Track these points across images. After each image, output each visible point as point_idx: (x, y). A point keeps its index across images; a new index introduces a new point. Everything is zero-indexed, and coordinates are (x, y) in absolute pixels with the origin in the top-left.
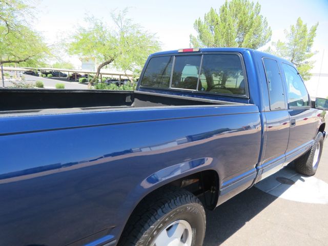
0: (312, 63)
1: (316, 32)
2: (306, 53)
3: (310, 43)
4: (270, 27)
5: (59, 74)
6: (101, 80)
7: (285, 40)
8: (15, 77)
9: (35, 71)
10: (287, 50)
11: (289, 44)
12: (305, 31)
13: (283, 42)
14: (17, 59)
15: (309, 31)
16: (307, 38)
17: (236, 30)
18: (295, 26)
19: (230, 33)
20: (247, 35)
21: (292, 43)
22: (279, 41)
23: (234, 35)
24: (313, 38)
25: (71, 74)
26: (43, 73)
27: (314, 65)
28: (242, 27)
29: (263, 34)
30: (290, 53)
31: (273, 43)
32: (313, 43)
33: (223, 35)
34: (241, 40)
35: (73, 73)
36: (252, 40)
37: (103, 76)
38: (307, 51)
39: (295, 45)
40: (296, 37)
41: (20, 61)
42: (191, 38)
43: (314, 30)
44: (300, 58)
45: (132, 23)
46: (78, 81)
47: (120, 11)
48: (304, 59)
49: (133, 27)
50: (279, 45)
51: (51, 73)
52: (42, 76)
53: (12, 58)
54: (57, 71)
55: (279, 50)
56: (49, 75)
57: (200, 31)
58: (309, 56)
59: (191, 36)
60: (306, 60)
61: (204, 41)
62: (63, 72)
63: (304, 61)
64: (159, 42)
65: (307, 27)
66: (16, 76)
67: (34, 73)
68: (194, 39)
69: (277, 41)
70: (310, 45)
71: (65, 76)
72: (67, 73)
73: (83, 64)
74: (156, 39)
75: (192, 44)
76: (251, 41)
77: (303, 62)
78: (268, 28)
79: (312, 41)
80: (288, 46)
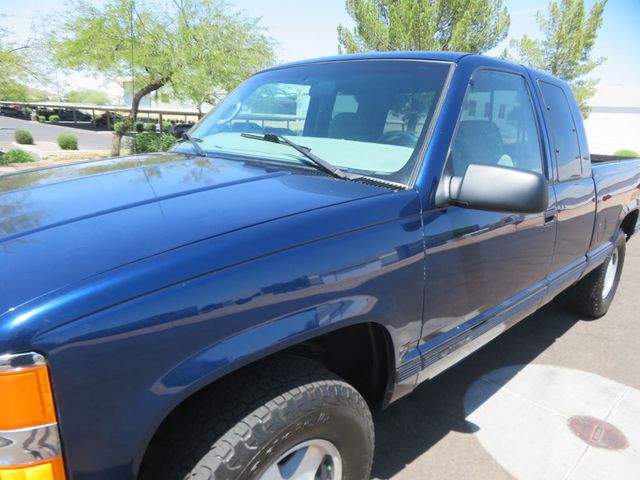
0: (594, 84)
1: (603, 16)
2: (581, 63)
3: (589, 41)
4: (506, 8)
5: (75, 116)
6: (161, 126)
7: (539, 36)
9: (23, 109)
10: (542, 57)
11: (545, 43)
12: (579, 14)
13: (533, 40)
15: (587, 16)
16: (584, 29)
17: (436, 16)
18: (558, 5)
19: (423, 21)
20: (458, 24)
21: (552, 42)
22: (525, 36)
23: (432, 24)
24: (594, 30)
25: (99, 113)
26: (40, 113)
27: (595, 87)
28: (448, 8)
29: (492, 22)
30: (548, 63)
31: (512, 41)
32: (595, 40)
33: (407, 25)
34: (447, 36)
35: (104, 112)
36: (469, 34)
37: (165, 117)
38: (583, 59)
39: (559, 45)
40: (561, 29)
42: (340, 34)
43: (598, 13)
44: (569, 74)
46: (112, 129)
48: (576, 76)
50: (526, 45)
51: (56, 112)
52: (38, 119)
54: (72, 108)
55: (526, 57)
56: (52, 117)
57: (359, 17)
58: (587, 70)
59: (340, 29)
60: (582, 78)
61: (367, 39)
62: (84, 112)
63: (576, 79)
64: (267, 39)
65: (584, 5)
67: (21, 112)
68: (348, 35)
69: (522, 37)
70: (588, 46)
71: (88, 117)
72: (90, 113)
73: (126, 93)
74: (261, 32)
75: (342, 46)
76: (468, 38)
77: (573, 82)
78: (502, 9)
79: (594, 37)
80: (544, 47)
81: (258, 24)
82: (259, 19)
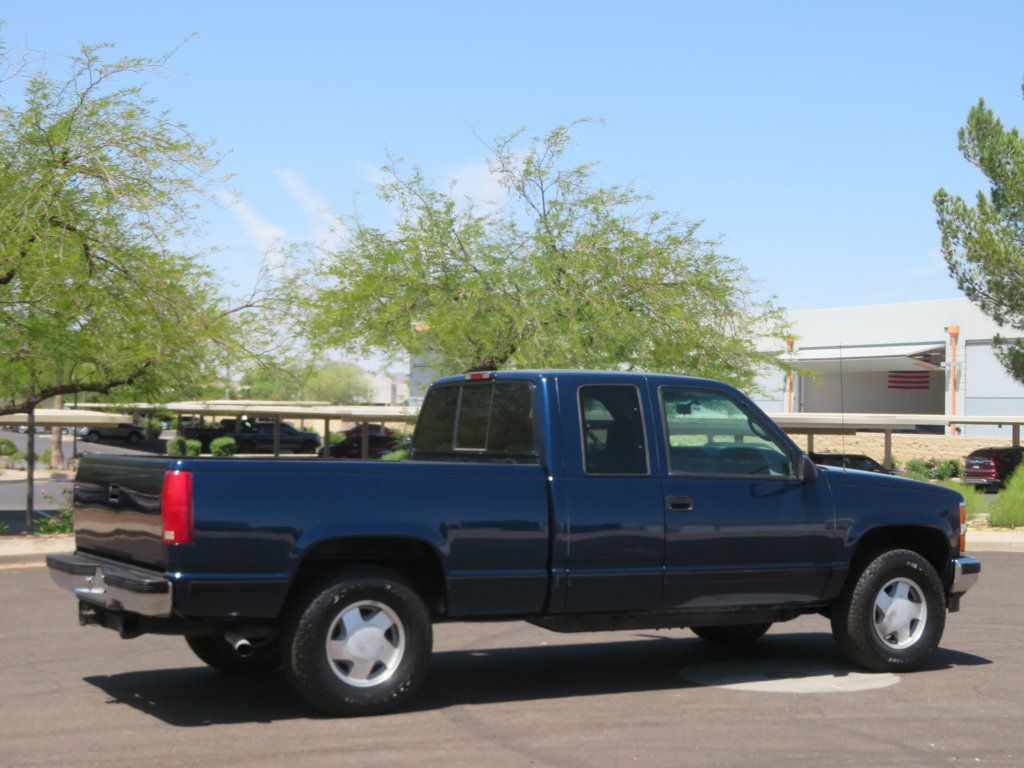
5: (276, 435)
8: (47, 460)
14: (101, 378)
25: (338, 429)
26: (189, 433)
35: (351, 425)
41: (114, 384)
42: (941, 212)
45: (591, 186)
47: (536, 139)
49: (595, 201)
51: (228, 428)
52: (182, 449)
53: (85, 373)
54: (264, 416)
56: (217, 443)
62: (296, 424)
66: (55, 453)
71: (309, 441)
72: (318, 427)
73: (414, 366)
81: (698, 235)
82: (697, 225)
